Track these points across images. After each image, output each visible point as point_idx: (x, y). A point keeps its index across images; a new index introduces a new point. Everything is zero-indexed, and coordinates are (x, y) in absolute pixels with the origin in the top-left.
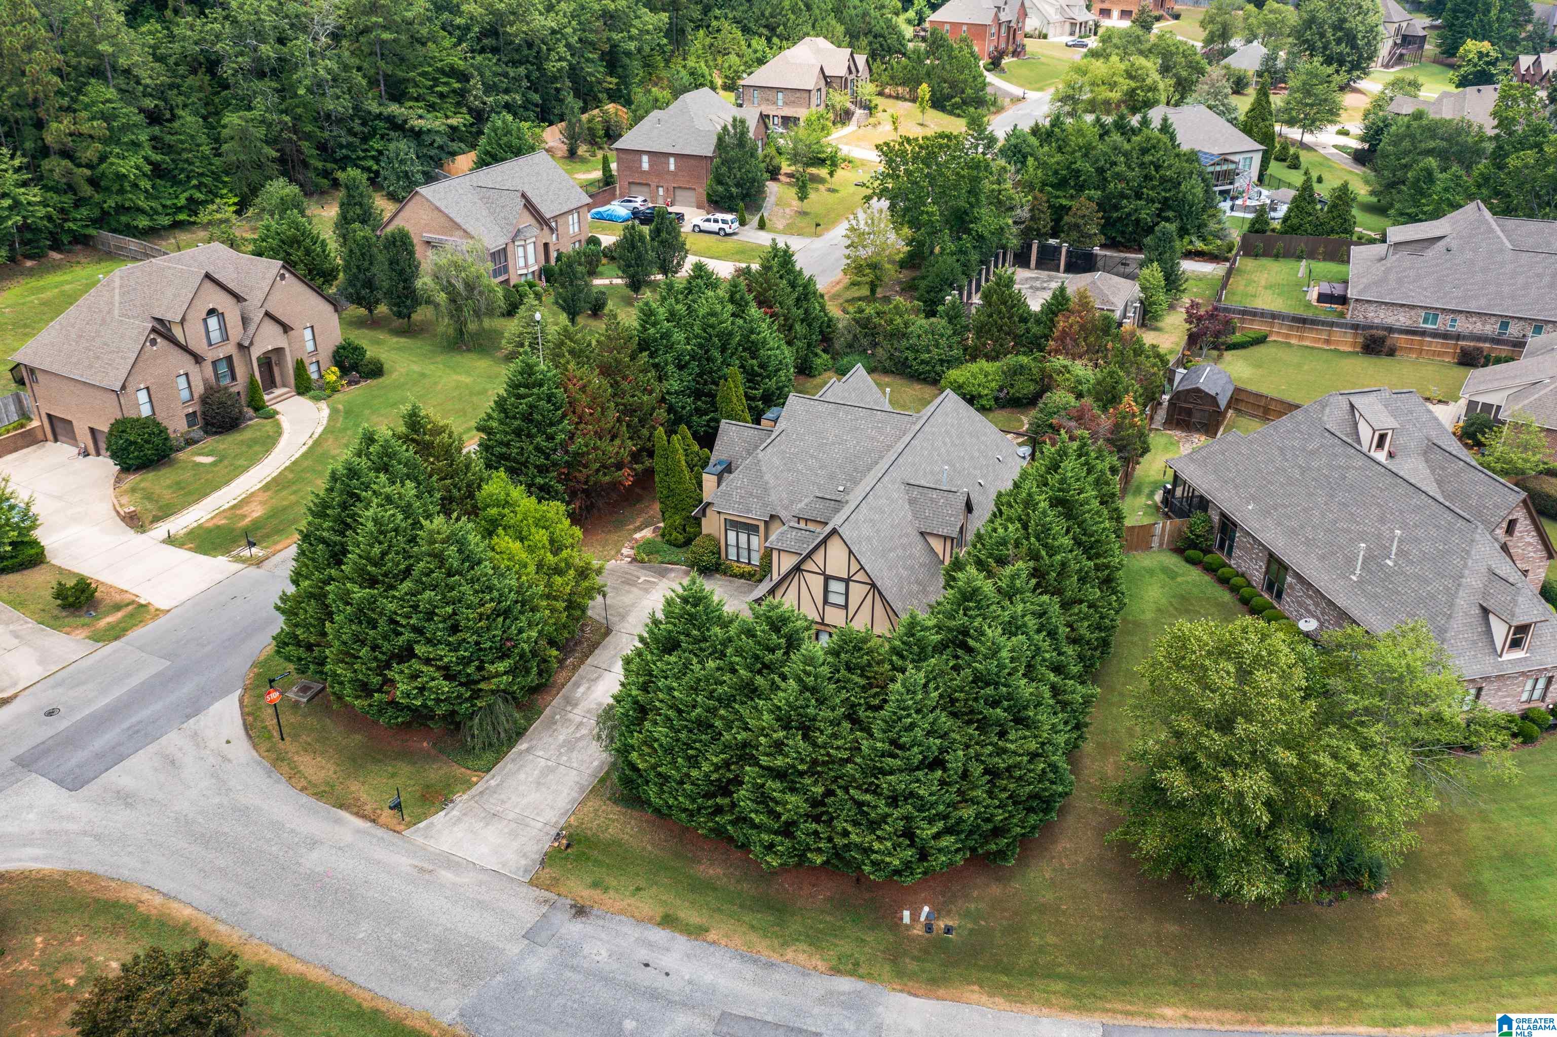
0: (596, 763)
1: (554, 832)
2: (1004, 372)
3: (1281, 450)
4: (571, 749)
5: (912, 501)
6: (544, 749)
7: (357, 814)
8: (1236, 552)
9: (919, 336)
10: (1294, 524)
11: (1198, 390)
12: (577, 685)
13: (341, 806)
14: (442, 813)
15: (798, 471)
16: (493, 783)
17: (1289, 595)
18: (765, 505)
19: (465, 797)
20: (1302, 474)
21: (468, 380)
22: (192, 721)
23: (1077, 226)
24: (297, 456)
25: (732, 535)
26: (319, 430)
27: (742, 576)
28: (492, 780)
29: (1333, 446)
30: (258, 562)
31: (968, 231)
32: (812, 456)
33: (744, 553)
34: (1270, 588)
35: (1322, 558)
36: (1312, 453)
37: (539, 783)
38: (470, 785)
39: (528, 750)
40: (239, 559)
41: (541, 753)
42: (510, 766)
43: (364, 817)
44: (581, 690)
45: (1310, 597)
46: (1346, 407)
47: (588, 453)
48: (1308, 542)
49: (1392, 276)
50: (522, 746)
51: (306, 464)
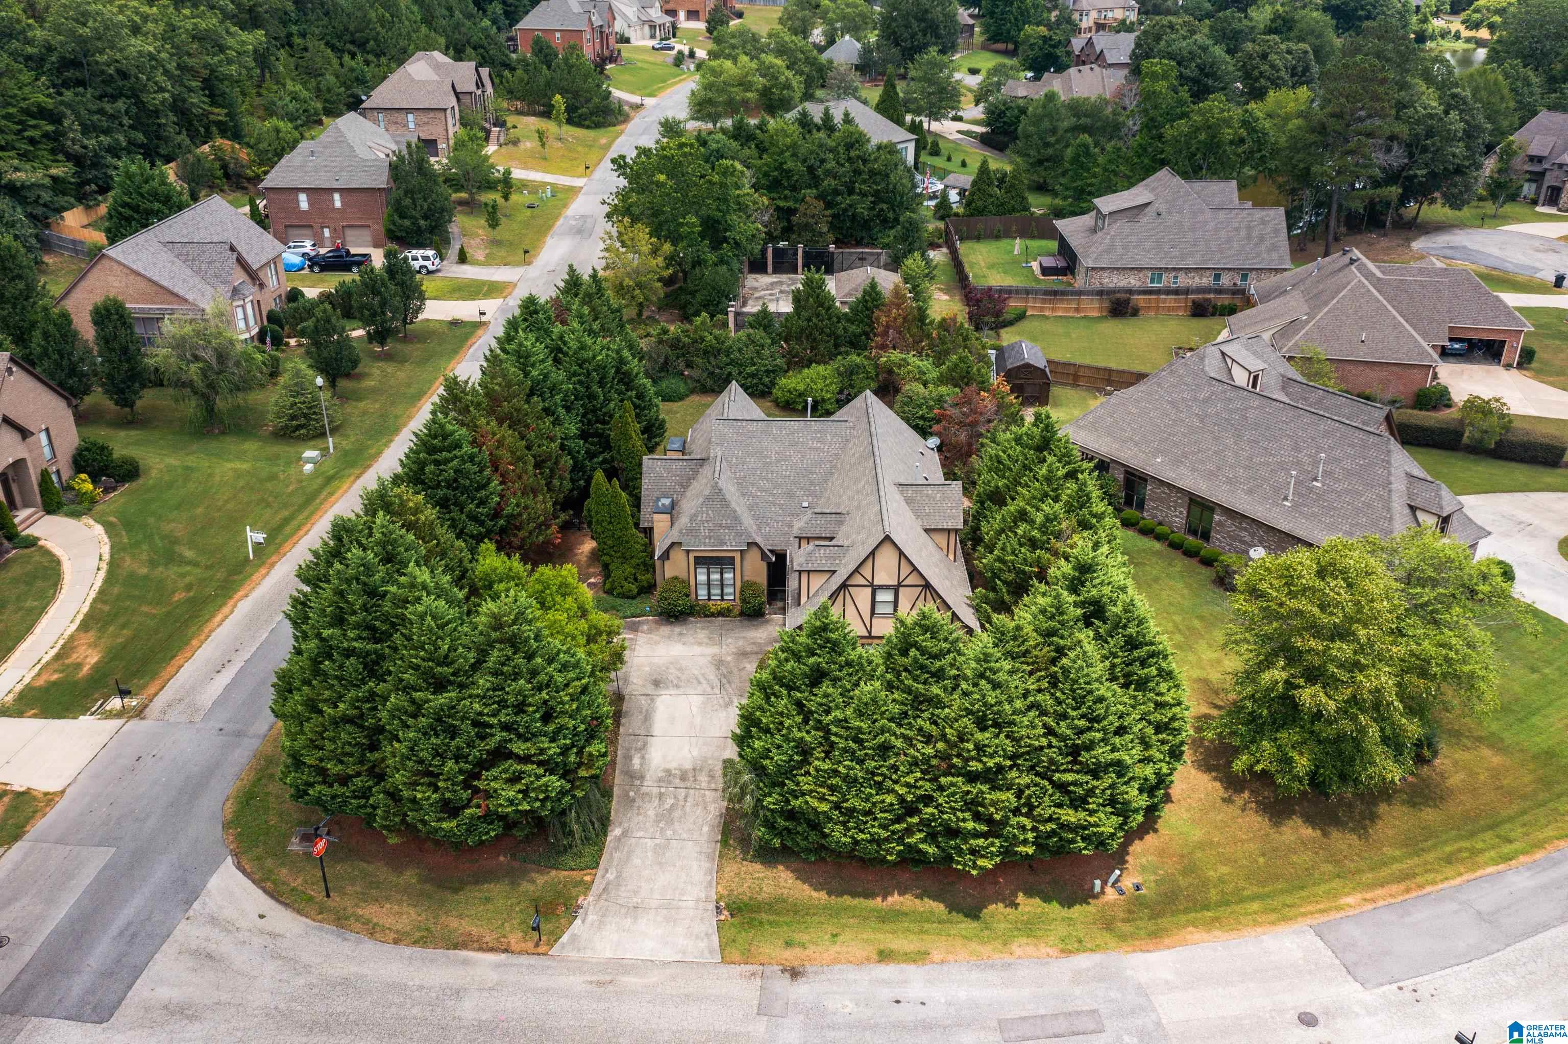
0: (706, 829)
1: (712, 906)
2: (840, 374)
3: (1172, 403)
4: (670, 822)
5: (908, 501)
6: (640, 829)
7: (480, 949)
8: (1149, 504)
9: (740, 350)
10: (1210, 466)
11: (1028, 366)
12: (628, 758)
13: (456, 947)
14: (578, 922)
15: (752, 495)
16: (610, 876)
17: (1218, 532)
18: (739, 534)
19: (590, 898)
20: (1202, 421)
21: (245, 466)
22: (196, 905)
23: (806, 227)
24: (99, 583)
25: (702, 575)
26: (106, 550)
27: (720, 614)
28: (606, 873)
29: (1225, 392)
30: (139, 713)
31: (725, 240)
32: (761, 477)
33: (716, 590)
34: (1193, 532)
35: (1250, 492)
36: (1206, 401)
37: (660, 864)
38: (588, 887)
39: (625, 833)
40: (110, 715)
41: (641, 834)
42: (616, 855)
43: (491, 950)
44: (636, 761)
45: (1245, 529)
46: (1219, 355)
47: (520, 514)
48: (1229, 481)
49: (1118, 243)
50: (615, 832)
51: (116, 590)
